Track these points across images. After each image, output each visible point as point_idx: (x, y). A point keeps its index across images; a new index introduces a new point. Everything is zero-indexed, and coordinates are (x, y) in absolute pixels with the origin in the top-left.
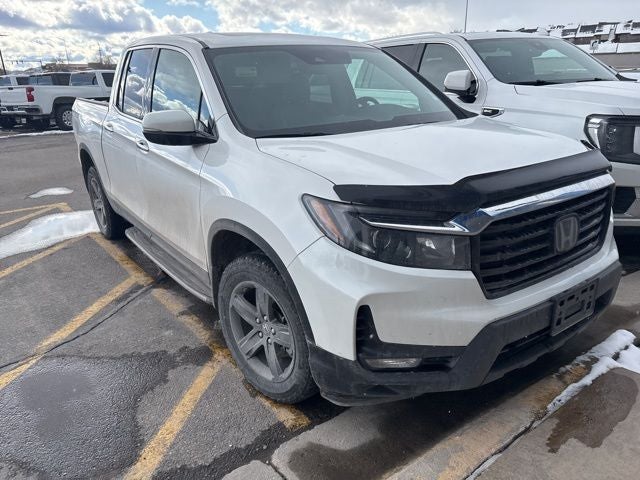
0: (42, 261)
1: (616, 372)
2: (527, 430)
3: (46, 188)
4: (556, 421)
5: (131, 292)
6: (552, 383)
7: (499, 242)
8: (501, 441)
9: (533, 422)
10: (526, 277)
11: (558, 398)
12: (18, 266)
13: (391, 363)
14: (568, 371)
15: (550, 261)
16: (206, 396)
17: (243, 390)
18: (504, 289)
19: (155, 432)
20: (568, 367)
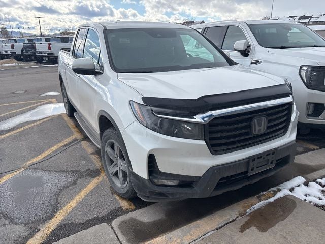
0: (38, 125)
1: (288, 197)
2: (233, 220)
3: (49, 91)
4: (248, 218)
5: (72, 142)
6: (254, 199)
7: (219, 128)
8: (218, 224)
9: (237, 217)
10: (236, 146)
11: (253, 207)
12: (26, 127)
13: (165, 182)
14: (264, 194)
15: (251, 139)
16: (92, 192)
17: (109, 191)
18: (224, 150)
19: (64, 206)
20: (264, 193)
